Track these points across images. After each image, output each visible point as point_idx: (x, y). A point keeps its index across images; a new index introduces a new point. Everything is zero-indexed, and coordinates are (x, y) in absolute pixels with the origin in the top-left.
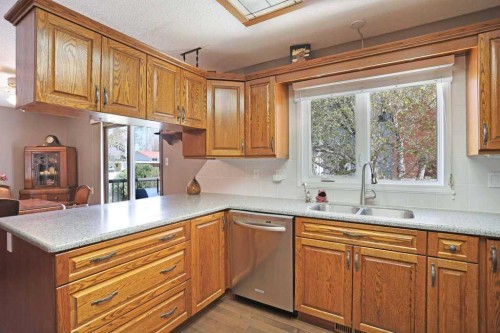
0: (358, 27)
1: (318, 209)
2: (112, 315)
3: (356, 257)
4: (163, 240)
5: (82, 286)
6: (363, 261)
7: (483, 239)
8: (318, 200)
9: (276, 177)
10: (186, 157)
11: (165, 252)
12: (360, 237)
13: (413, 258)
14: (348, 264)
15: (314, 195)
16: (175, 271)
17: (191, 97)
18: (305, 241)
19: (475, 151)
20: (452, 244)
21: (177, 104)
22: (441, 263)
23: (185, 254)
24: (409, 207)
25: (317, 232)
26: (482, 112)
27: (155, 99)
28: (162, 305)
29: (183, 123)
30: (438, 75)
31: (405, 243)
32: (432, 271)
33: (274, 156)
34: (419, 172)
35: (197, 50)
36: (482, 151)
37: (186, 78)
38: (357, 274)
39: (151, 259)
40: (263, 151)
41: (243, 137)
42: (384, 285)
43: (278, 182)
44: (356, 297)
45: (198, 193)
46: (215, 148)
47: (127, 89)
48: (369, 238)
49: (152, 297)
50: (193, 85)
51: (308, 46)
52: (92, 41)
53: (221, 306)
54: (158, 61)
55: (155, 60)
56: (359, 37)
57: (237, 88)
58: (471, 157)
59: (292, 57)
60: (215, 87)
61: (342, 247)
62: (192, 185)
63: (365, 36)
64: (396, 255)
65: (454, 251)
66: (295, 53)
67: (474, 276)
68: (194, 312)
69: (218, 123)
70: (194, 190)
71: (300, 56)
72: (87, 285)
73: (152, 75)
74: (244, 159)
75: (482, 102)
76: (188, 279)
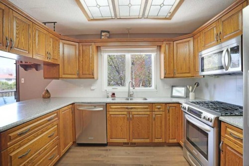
0: (128, 29)
1: (113, 100)
2: (28, 162)
3: (131, 116)
4: (49, 120)
5: (14, 148)
6: (133, 117)
7: (166, 104)
8: (112, 96)
9: (92, 88)
10: (45, 78)
11: (50, 126)
12: (132, 108)
13: (148, 113)
14: (128, 119)
15: (110, 94)
16: (54, 136)
17: (53, 47)
18: (111, 113)
19: (163, 77)
20: (159, 107)
21: (47, 51)
22: (156, 113)
23: (58, 126)
24: (144, 97)
25: (116, 108)
26: (165, 65)
27: (37, 47)
28: (49, 153)
29: (50, 61)
30: (152, 51)
31: (146, 108)
32: (154, 116)
33: (94, 78)
34: (140, 85)
35: (54, 23)
36: (165, 77)
37: (51, 37)
38: (131, 122)
39: (45, 130)
40: (88, 76)
41: (78, 69)
42: (140, 124)
43: (93, 90)
44: (131, 131)
45: (49, 97)
46: (64, 74)
47: (23, 41)
48: (135, 108)
49: (45, 149)
50: (54, 42)
51: (108, 32)
52: (3, 10)
53: (71, 150)
54: (38, 26)
55: (36, 26)
56: (128, 32)
57: (75, 45)
58: (161, 79)
59: (101, 35)
60: (64, 44)
61: (125, 113)
62: (45, 93)
63: (130, 33)
64: (143, 113)
65: (159, 109)
66: (103, 34)
67: (164, 115)
68: (62, 155)
69: (66, 62)
70: (47, 96)
71: (105, 35)
72: (16, 148)
73: (35, 34)
74: (77, 80)
75: (165, 62)
76: (58, 139)
